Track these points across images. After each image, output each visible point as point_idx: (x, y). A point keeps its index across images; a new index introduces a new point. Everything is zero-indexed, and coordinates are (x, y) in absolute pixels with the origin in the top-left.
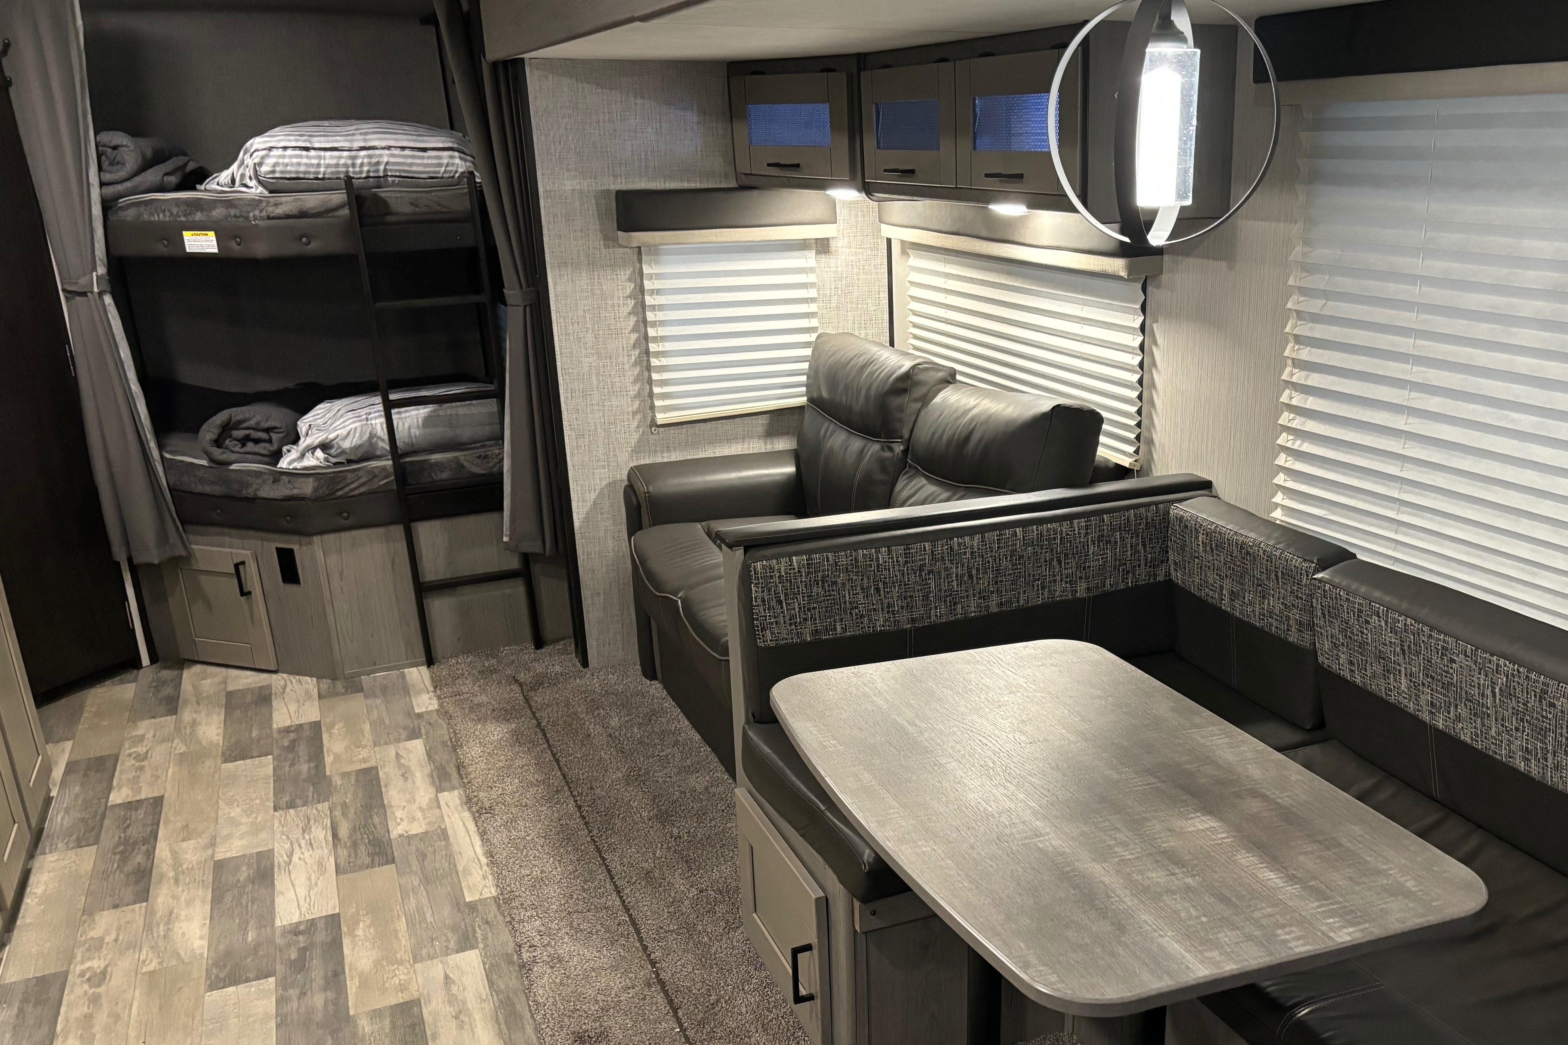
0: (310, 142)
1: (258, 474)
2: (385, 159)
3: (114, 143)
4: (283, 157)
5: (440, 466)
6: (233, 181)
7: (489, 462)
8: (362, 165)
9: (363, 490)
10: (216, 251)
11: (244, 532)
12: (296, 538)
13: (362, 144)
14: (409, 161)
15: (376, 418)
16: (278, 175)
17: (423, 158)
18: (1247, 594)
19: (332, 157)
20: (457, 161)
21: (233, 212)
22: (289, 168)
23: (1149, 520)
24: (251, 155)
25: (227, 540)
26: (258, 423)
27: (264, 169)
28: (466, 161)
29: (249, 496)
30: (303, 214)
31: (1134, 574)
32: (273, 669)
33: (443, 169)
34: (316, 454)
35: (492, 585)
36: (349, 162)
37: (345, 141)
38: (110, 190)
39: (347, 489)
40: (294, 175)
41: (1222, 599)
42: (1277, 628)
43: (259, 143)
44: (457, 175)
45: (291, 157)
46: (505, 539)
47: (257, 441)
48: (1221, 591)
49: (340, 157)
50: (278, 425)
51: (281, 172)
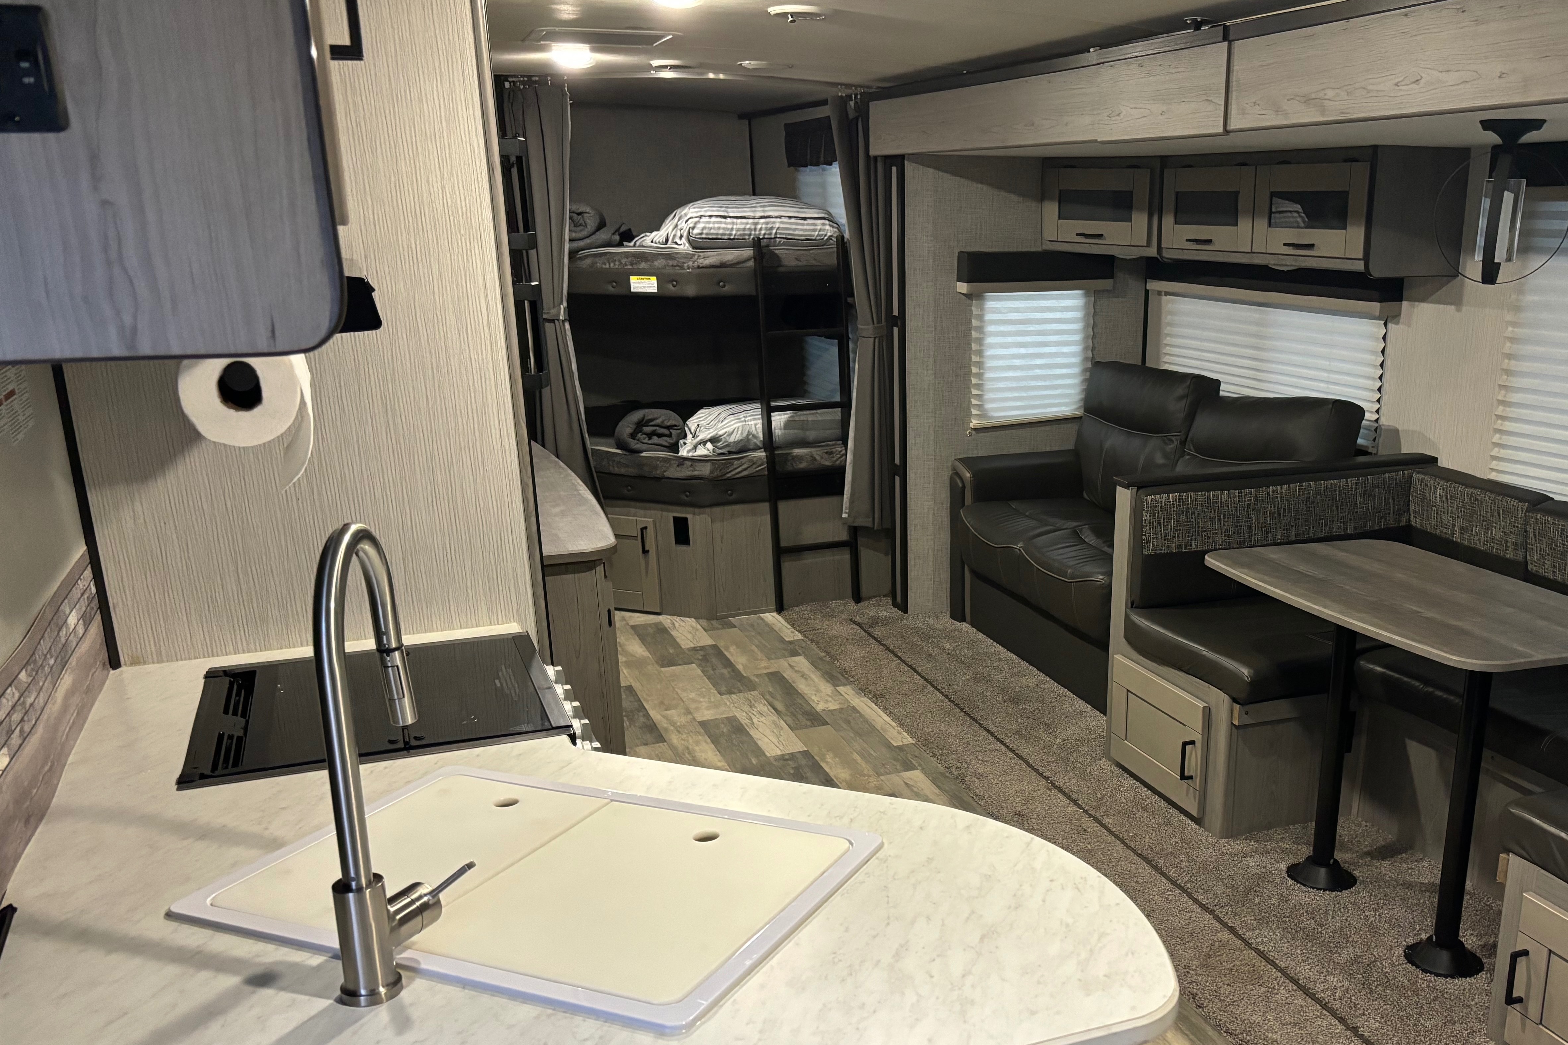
0: (727, 212)
1: (665, 460)
2: (777, 225)
3: (580, 210)
4: (709, 223)
5: (800, 458)
6: (667, 240)
7: (833, 457)
8: (761, 229)
9: (745, 473)
10: (656, 291)
11: (648, 505)
12: (690, 509)
13: (762, 214)
14: (794, 227)
15: (751, 420)
16: (704, 236)
17: (803, 225)
18: (1474, 528)
19: (742, 223)
20: (828, 227)
21: (671, 263)
22: (712, 231)
23: (1398, 482)
24: (686, 221)
25: (633, 510)
26: (663, 422)
27: (696, 231)
28: (833, 227)
29: (658, 476)
30: (723, 265)
31: (1385, 520)
32: (658, 611)
33: (817, 233)
34: (707, 446)
35: (828, 552)
36: (753, 227)
37: (750, 211)
38: (576, 245)
39: (733, 473)
40: (714, 236)
41: (1454, 534)
42: (1497, 549)
43: (692, 213)
44: (826, 238)
45: (714, 223)
46: (844, 516)
47: (660, 436)
48: (1453, 528)
49: (747, 223)
50: (677, 424)
51: (707, 234)
